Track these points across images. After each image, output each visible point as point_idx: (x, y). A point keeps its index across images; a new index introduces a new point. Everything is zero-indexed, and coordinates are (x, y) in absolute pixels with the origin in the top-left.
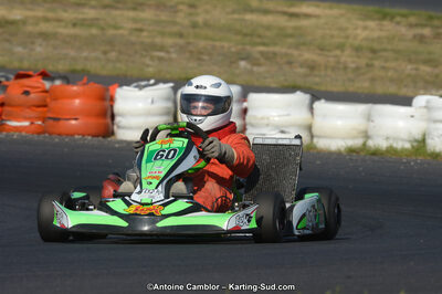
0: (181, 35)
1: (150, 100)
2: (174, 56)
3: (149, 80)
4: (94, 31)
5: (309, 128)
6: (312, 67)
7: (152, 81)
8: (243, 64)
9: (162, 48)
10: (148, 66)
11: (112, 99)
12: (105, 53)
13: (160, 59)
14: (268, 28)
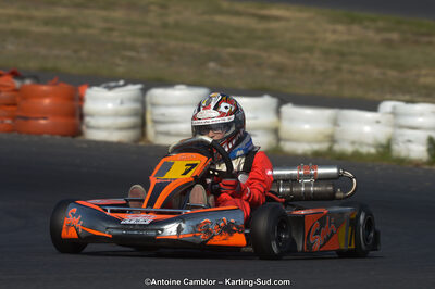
0: (151, 35)
1: (118, 101)
2: (144, 56)
3: (117, 80)
4: (66, 30)
5: (276, 131)
6: (281, 69)
7: (121, 82)
8: (212, 65)
9: (132, 48)
10: (118, 65)
11: (81, 99)
12: (76, 52)
13: (131, 59)
14: (238, 29)
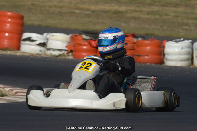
0: (195, 19)
1: (181, 48)
2: (192, 28)
3: (180, 39)
7: (182, 39)
9: (187, 24)
10: (181, 32)
11: (164, 47)
12: (162, 26)
13: (186, 30)
